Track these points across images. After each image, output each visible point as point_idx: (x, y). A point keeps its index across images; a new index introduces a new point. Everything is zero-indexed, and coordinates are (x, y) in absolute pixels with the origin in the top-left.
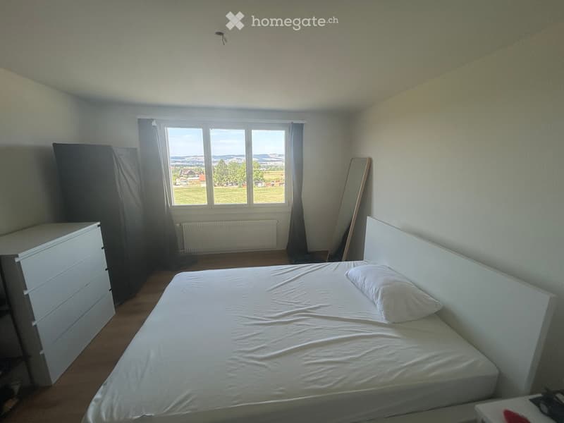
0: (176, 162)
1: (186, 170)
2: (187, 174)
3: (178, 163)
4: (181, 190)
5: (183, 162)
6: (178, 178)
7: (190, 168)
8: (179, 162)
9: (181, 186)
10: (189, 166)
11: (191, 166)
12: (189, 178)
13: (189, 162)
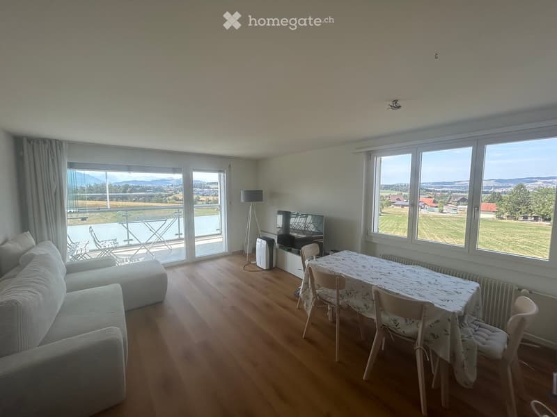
0: (442, 187)
1: (457, 197)
2: (458, 202)
3: (443, 189)
4: (449, 219)
5: (451, 188)
6: (446, 205)
7: (461, 194)
8: (447, 187)
9: (448, 214)
10: (459, 192)
11: (462, 192)
12: (460, 206)
13: (459, 187)
